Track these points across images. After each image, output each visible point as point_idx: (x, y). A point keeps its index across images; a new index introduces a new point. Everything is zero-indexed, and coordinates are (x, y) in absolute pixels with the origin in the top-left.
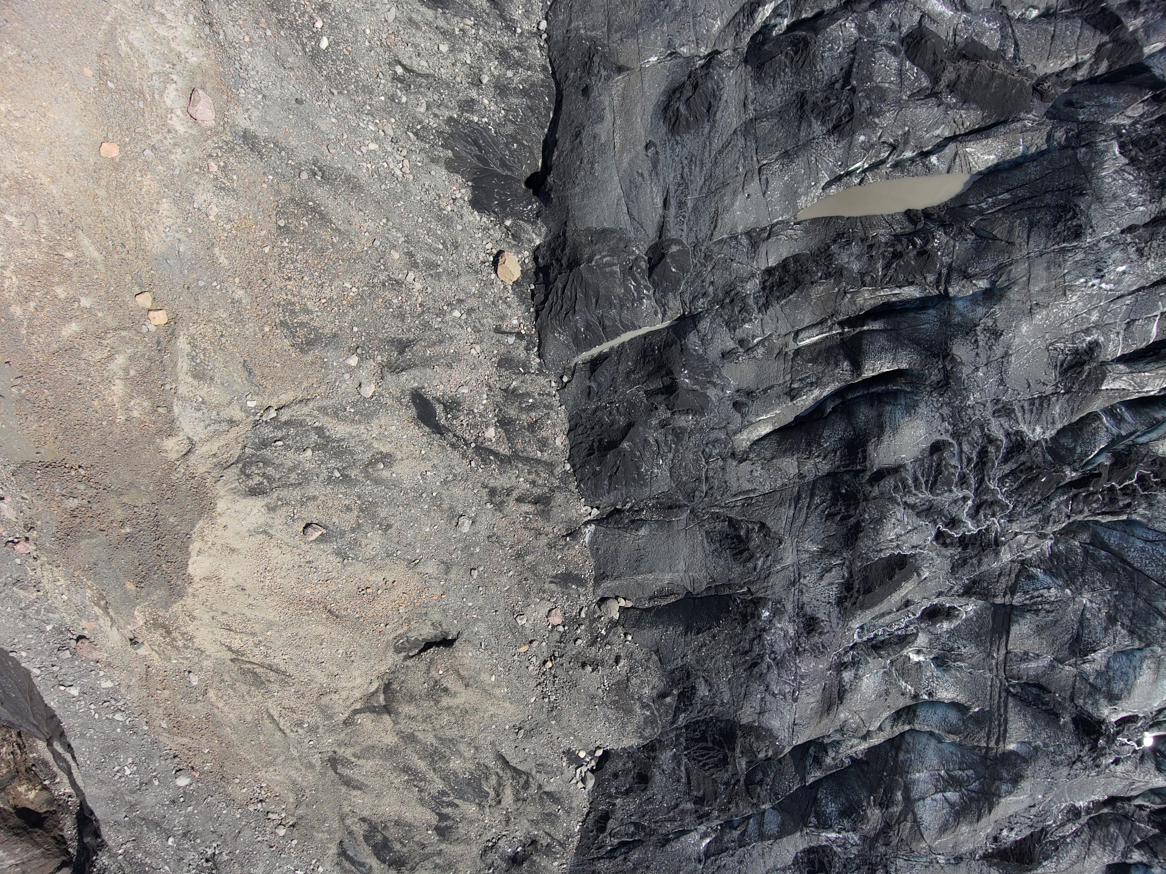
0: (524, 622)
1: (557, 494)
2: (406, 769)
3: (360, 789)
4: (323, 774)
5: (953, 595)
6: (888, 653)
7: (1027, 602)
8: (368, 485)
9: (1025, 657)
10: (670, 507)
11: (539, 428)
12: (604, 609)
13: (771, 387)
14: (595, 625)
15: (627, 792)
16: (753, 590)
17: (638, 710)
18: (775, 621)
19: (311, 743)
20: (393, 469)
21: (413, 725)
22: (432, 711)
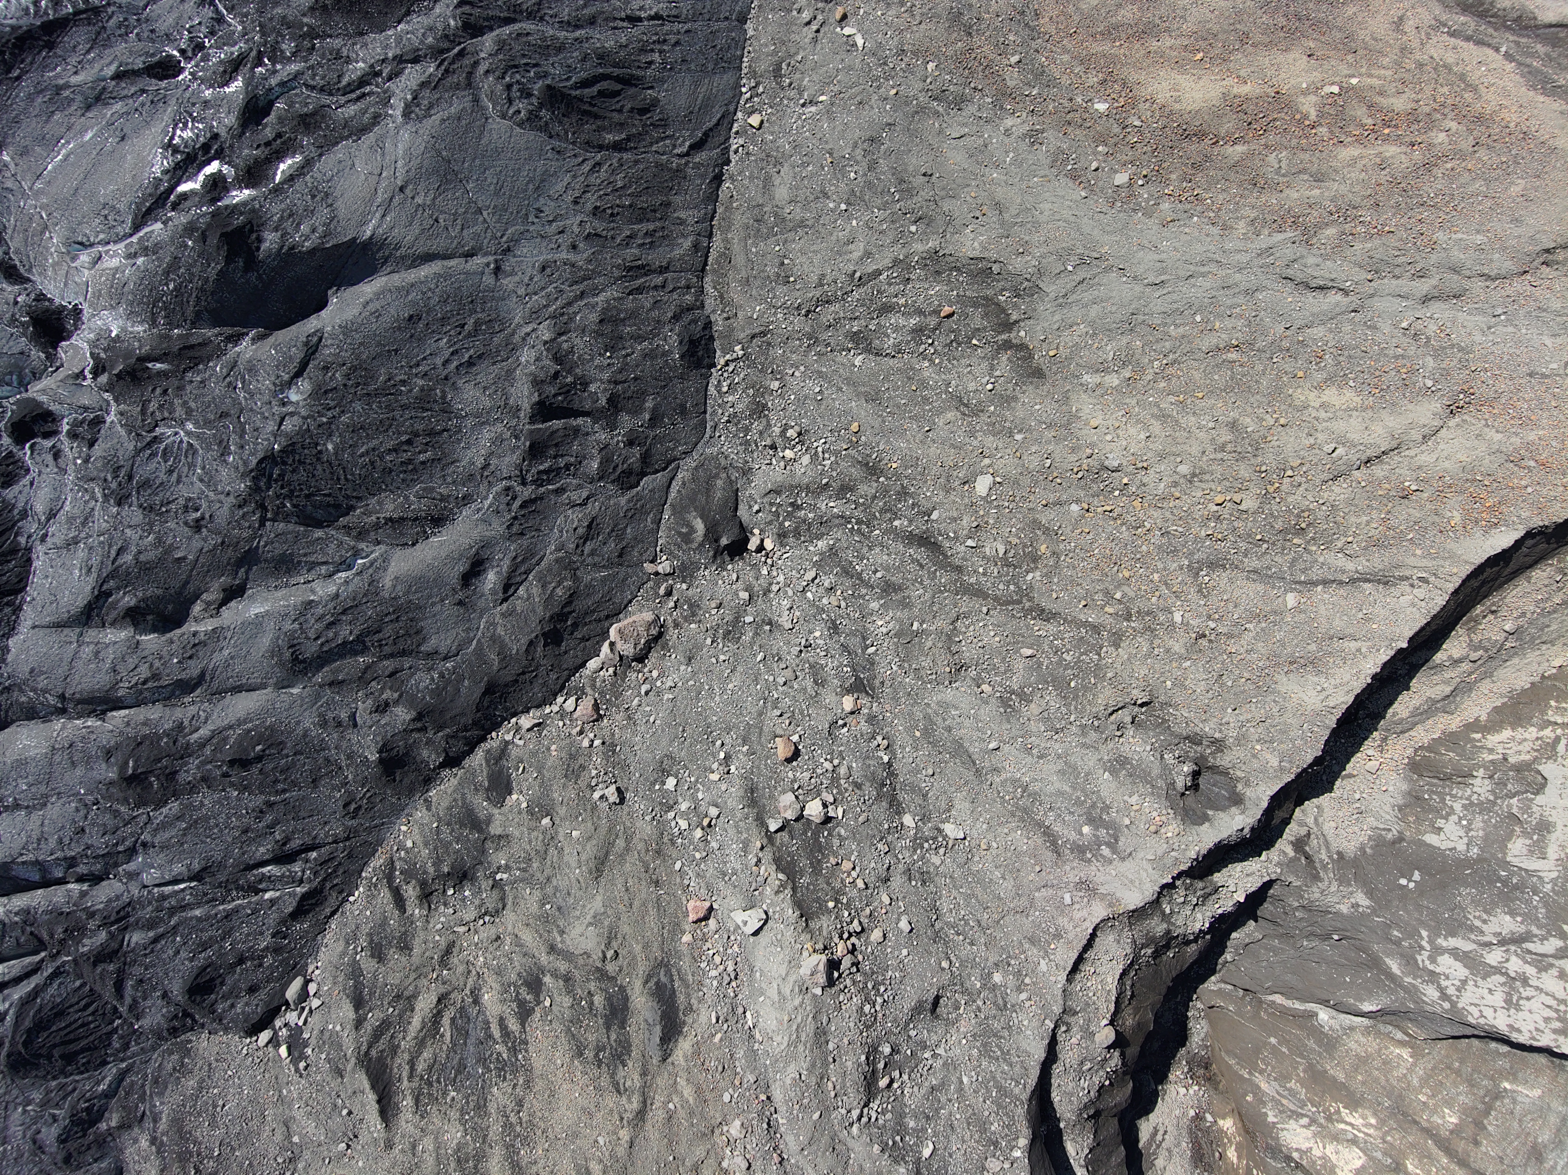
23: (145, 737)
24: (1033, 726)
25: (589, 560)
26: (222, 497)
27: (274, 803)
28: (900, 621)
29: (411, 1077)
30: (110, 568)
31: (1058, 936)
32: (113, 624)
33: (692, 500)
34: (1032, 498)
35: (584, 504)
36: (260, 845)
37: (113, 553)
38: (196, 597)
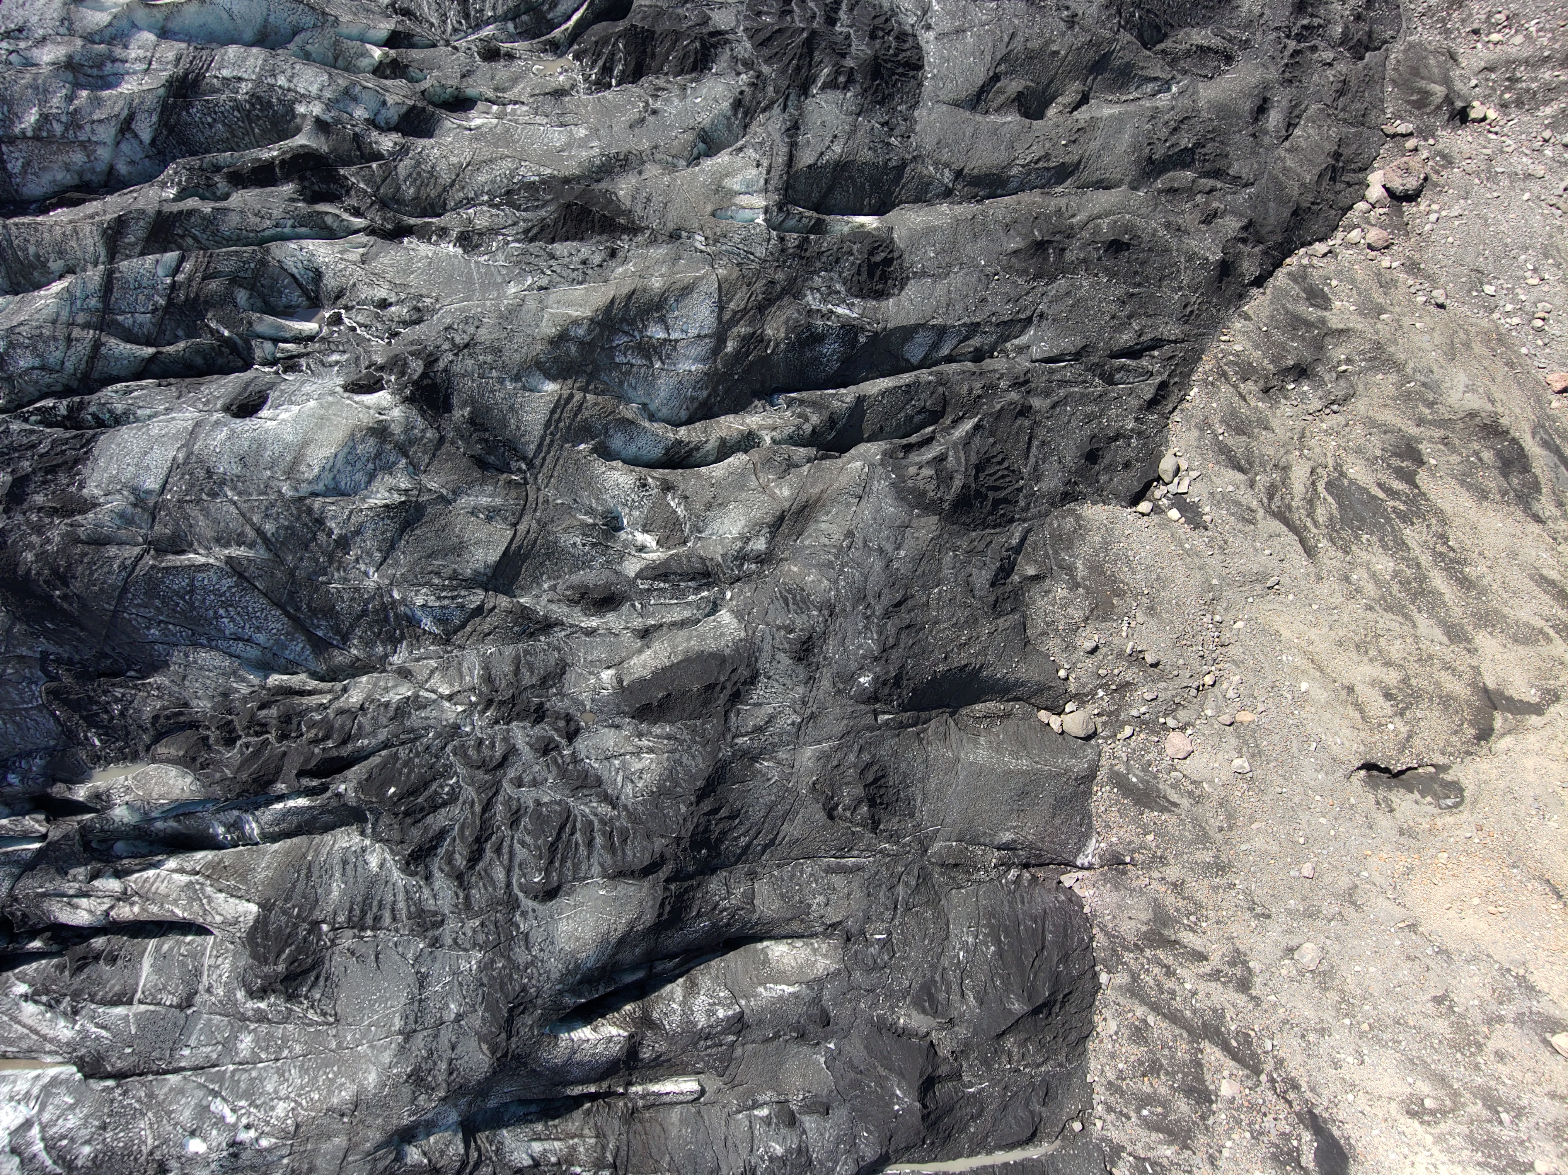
0: (1237, 762)
1: (1132, 938)
2: (1465, 583)
3: (1542, 577)
5: (570, 625)
6: (688, 558)
7: (463, 593)
8: (1458, 1080)
9: (492, 514)
10: (956, 865)
11: (1142, 1062)
12: (1091, 728)
13: (766, 1040)
14: (1112, 708)
15: (1116, 438)
16: (869, 719)
17: (1079, 564)
18: (852, 665)
20: (1409, 1090)
21: (1449, 655)
22: (1414, 668)
23: (1037, 213)
25: (1343, 115)
27: (1133, 295)
29: (1316, 525)
30: (1004, 52)
32: (998, 110)
35: (1333, 64)
36: (1121, 333)
37: (1006, 38)
38: (1053, 99)
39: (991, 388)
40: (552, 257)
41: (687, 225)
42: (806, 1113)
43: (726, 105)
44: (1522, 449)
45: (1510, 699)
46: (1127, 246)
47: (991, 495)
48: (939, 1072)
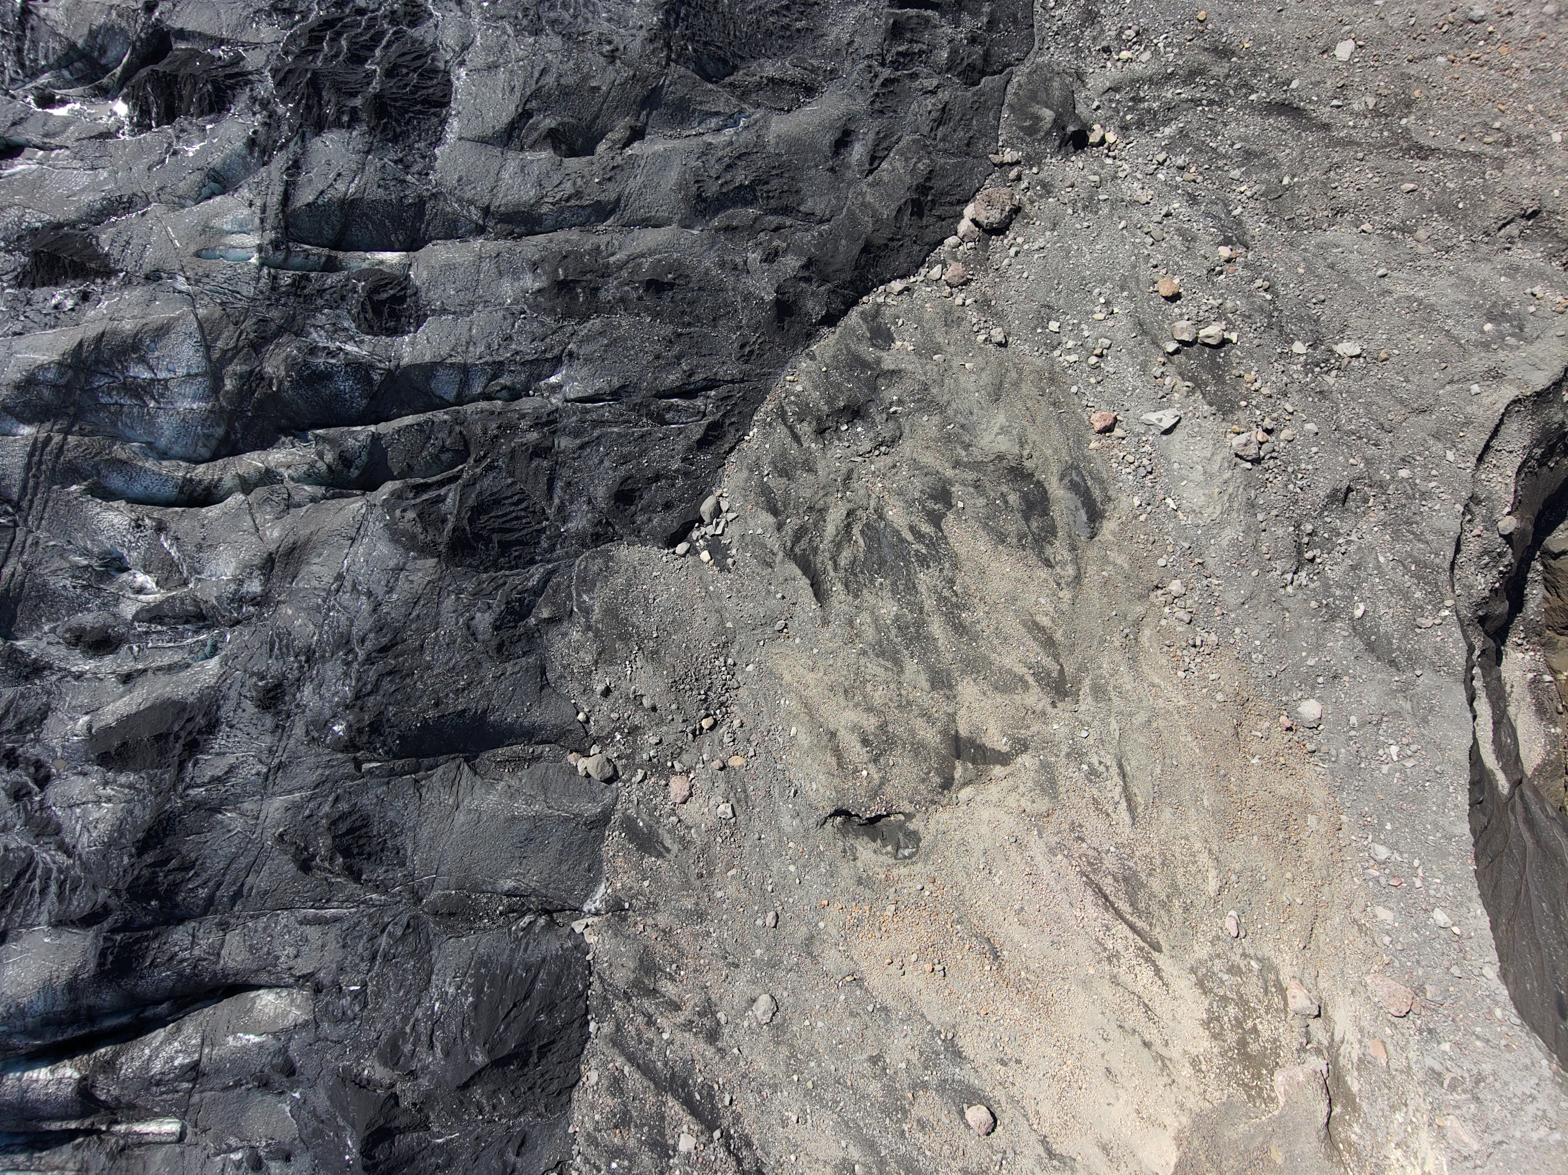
0: (723, 807)
1: (622, 986)
2: (960, 627)
3: (1035, 622)
4: (1082, 668)
5: (60, 669)
6: (183, 603)
8: (886, 1147)
10: (453, 911)
11: (615, 1116)
13: (227, 1088)
14: (628, 751)
15: (656, 479)
18: (328, 713)
19: (1084, 734)
20: (842, 1154)
21: (927, 702)
22: (894, 714)
23: (568, 252)
24: (1421, 249)
25: (941, 145)
26: (634, 31)
27: (681, 335)
28: (1267, 182)
29: (836, 568)
30: (534, 87)
31: (1468, 423)
32: (532, 147)
33: (1033, 97)
34: (1397, 54)
35: (933, 93)
36: (667, 373)
37: (536, 74)
38: (602, 136)
39: (508, 428)
40: (29, 303)
41: (167, 266)
42: (272, 1159)
43: (239, 144)
44: (1046, 492)
45: (982, 748)
46: (671, 286)
47: (495, 537)
48: (396, 1123)
